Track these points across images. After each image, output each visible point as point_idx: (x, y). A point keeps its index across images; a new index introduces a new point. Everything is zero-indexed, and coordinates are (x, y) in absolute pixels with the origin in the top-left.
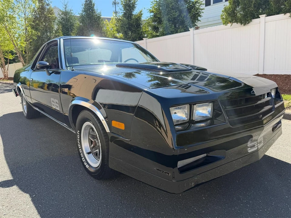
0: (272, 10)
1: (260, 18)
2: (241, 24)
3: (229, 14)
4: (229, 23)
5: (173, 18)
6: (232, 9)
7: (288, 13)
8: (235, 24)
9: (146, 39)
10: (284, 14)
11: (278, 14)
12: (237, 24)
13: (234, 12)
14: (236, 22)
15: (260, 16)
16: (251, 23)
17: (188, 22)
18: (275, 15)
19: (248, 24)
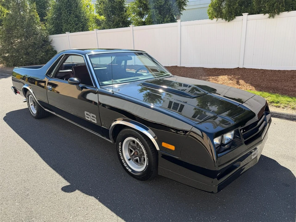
0: (254, 9)
1: (243, 15)
2: (226, 20)
3: (215, 9)
4: (215, 18)
5: (159, 5)
6: (218, 5)
7: (267, 13)
8: (220, 19)
9: (133, 27)
10: (264, 15)
11: (259, 13)
12: (222, 19)
13: (220, 7)
14: (221, 17)
15: (243, 14)
16: (235, 20)
17: (174, 11)
18: (256, 14)
19: (232, 20)
